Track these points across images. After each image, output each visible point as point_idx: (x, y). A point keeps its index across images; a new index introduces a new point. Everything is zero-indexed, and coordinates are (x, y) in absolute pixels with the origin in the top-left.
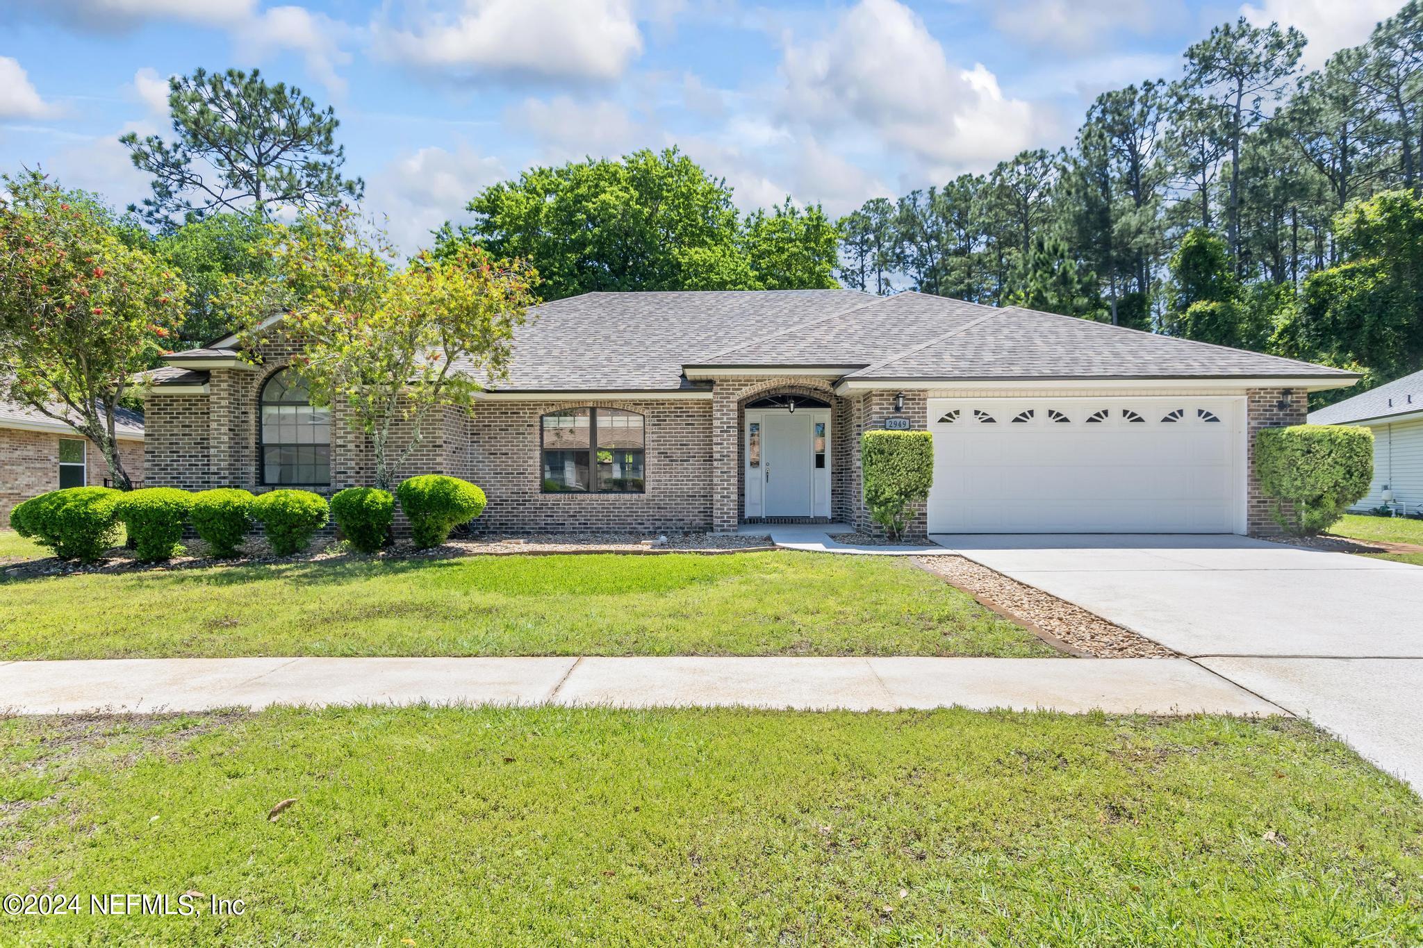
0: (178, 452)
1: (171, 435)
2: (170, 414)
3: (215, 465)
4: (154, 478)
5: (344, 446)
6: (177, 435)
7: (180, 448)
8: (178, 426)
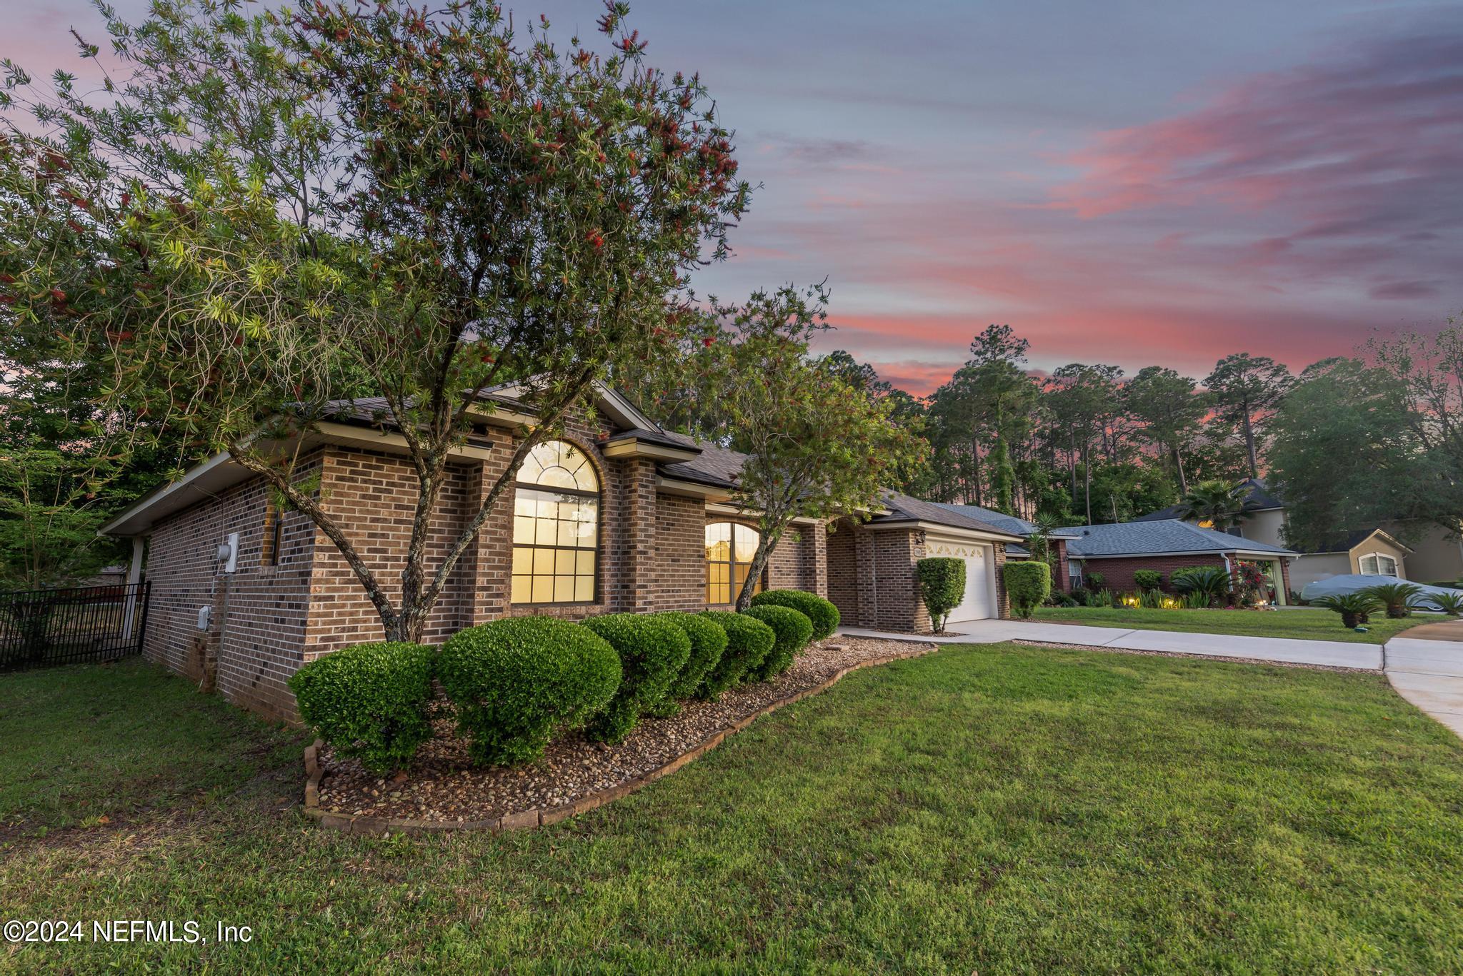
0: (385, 551)
1: (373, 520)
2: (374, 482)
3: (484, 575)
4: (332, 598)
5: (645, 553)
6: (385, 520)
7: (390, 544)
8: (388, 506)
